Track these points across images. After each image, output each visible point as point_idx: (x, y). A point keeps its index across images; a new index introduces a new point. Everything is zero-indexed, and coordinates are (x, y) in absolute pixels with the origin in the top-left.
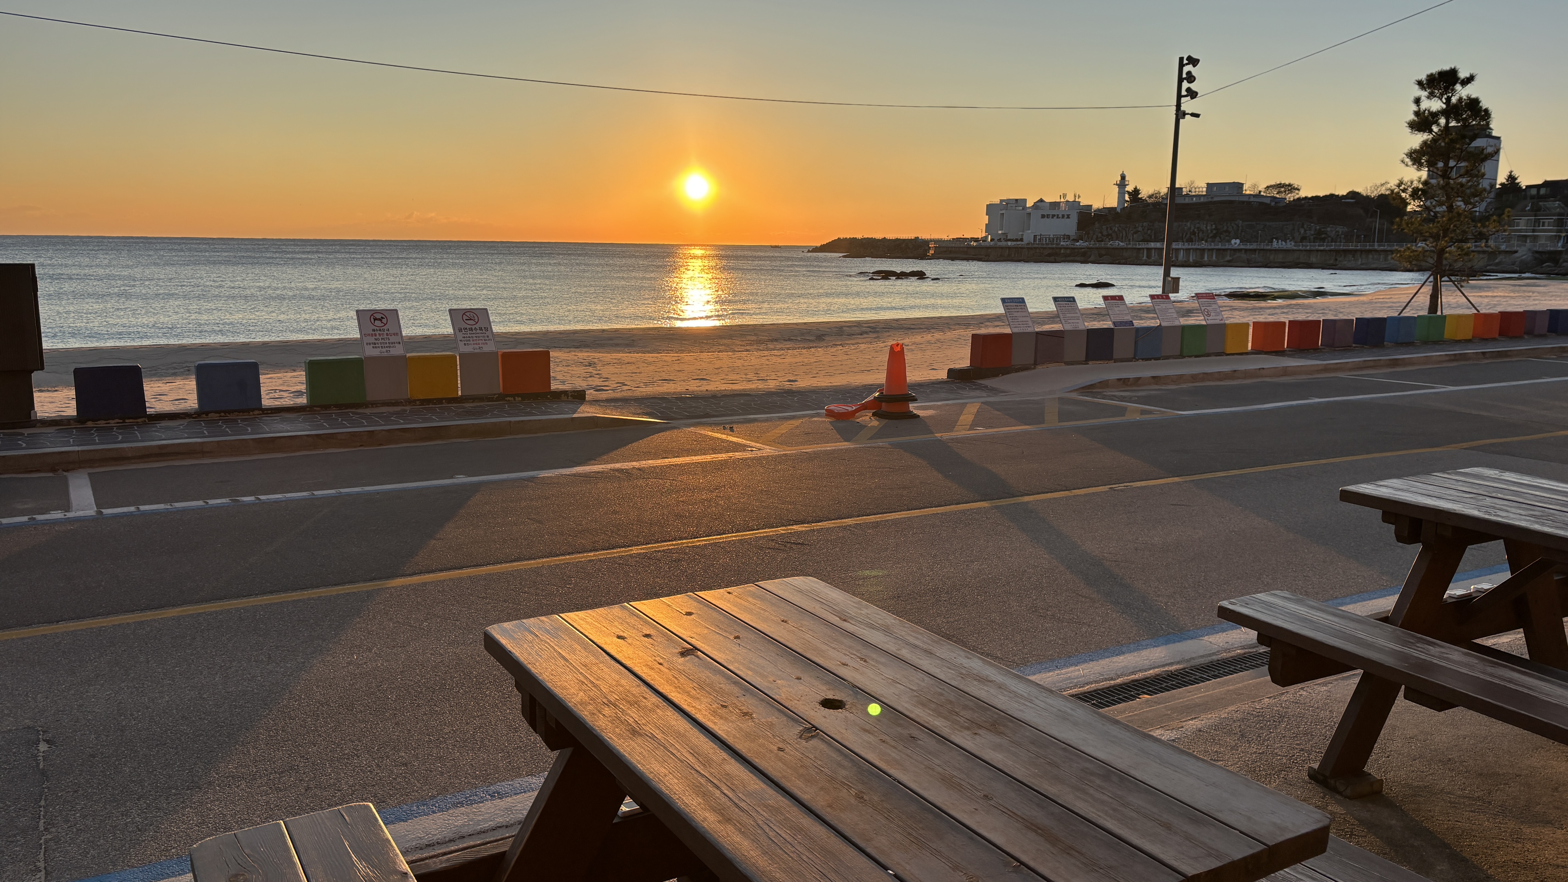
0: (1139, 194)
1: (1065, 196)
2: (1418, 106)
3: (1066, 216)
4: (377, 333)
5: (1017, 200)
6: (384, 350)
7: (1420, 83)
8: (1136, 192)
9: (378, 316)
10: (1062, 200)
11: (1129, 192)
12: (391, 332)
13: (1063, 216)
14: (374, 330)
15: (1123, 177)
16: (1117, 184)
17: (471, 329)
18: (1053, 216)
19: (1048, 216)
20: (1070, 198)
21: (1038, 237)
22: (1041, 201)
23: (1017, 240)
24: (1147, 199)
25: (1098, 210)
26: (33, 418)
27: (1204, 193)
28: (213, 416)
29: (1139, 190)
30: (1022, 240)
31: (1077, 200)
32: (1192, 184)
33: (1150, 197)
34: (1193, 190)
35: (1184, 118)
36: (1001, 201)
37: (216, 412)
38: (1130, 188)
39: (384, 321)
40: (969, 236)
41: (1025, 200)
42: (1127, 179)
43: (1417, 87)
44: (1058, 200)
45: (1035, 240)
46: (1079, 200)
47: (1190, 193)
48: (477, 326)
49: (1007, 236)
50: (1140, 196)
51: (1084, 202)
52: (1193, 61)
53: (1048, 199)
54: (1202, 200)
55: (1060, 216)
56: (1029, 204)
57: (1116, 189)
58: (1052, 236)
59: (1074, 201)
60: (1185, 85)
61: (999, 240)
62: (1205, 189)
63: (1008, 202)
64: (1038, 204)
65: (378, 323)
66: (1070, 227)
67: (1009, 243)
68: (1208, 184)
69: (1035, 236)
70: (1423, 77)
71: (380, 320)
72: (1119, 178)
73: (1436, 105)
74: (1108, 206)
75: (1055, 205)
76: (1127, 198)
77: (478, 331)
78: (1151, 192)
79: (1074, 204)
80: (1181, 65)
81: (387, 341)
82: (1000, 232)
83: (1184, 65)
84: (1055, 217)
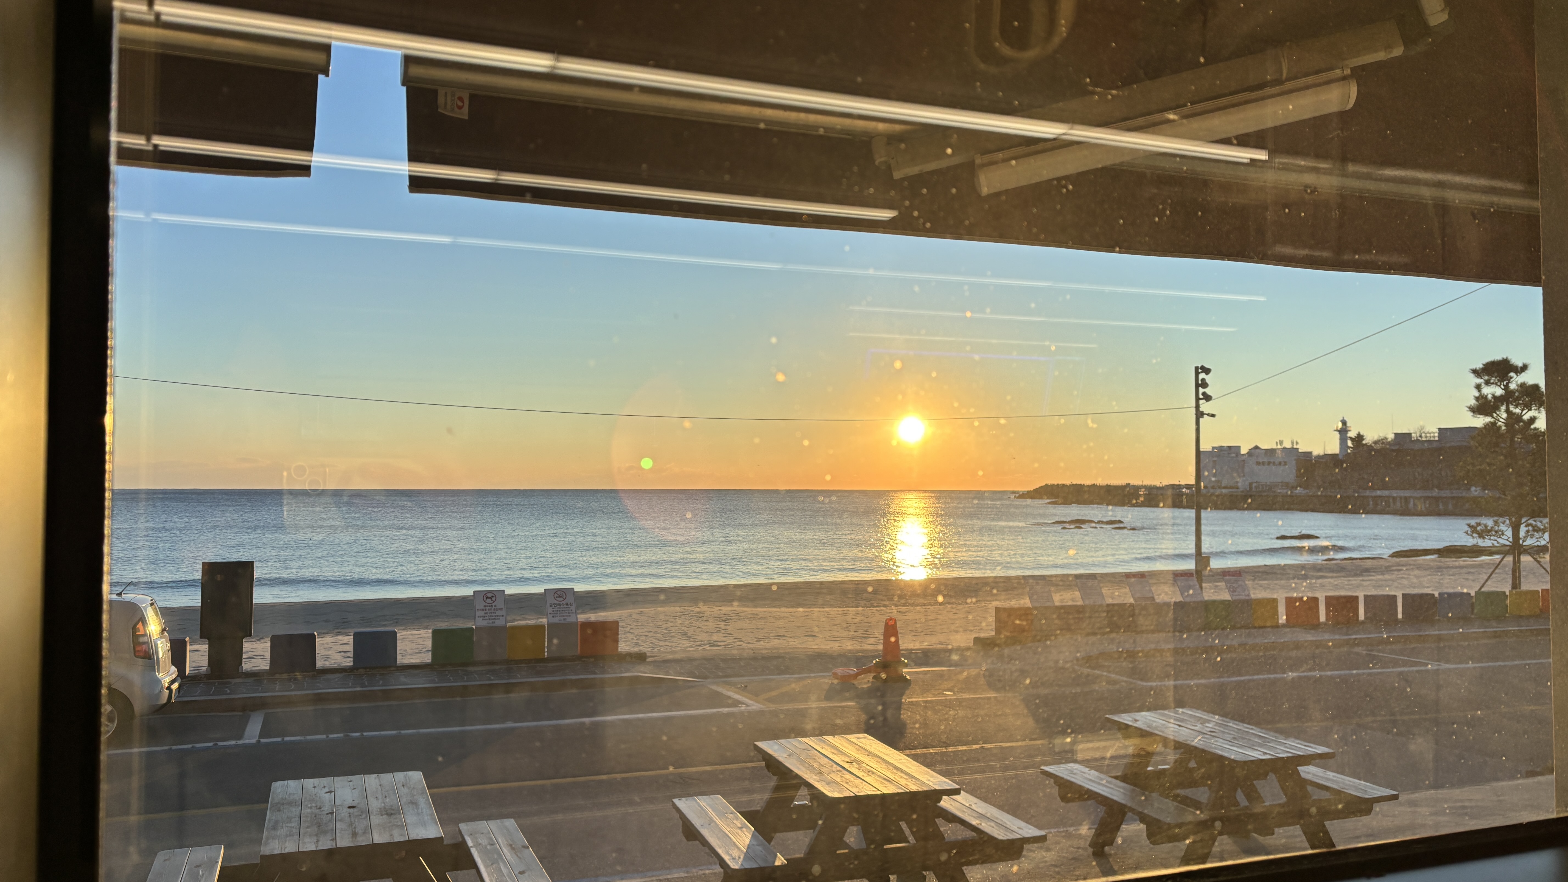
0: (1363, 439)
1: (1281, 442)
2: (1479, 391)
3: (1283, 463)
4: (487, 608)
5: (1230, 447)
6: (491, 621)
7: (1475, 372)
8: (1359, 438)
9: (489, 595)
10: (1279, 447)
11: (1351, 438)
12: (497, 607)
13: (1280, 463)
14: (485, 606)
15: (1344, 423)
16: (1337, 430)
17: (560, 605)
18: (1269, 463)
19: (1263, 463)
20: (1288, 445)
21: (1254, 485)
22: (1256, 447)
23: (1231, 488)
24: (1373, 445)
25: (1319, 457)
26: (240, 671)
27: (1437, 439)
28: (362, 671)
29: (1362, 436)
30: (1236, 487)
31: (1295, 447)
32: (1422, 429)
33: (1376, 442)
34: (1423, 435)
35: (1203, 417)
36: (1214, 448)
37: (364, 668)
38: (1352, 434)
39: (494, 599)
40: (1183, 483)
41: (1239, 447)
42: (1348, 425)
43: (1472, 375)
44: (1274, 447)
45: (1251, 488)
46: (1298, 447)
47: (1420, 439)
48: (564, 602)
49: (1221, 483)
50: (1364, 442)
51: (1303, 448)
52: (1207, 371)
53: (1264, 446)
54: (1435, 445)
55: (1277, 463)
56: (1244, 451)
57: (1337, 435)
58: (1270, 484)
59: (1292, 448)
60: (1201, 390)
61: (1213, 487)
62: (1436, 435)
63: (1221, 448)
64: (1253, 451)
65: (489, 601)
66: (1288, 474)
67: (1224, 491)
68: (1440, 429)
69: (1250, 483)
70: (1479, 366)
71: (491, 598)
72: (1340, 425)
73: (1494, 391)
74: (1329, 452)
75: (1272, 451)
76: (1350, 443)
77: (565, 606)
78: (1376, 438)
79: (1293, 451)
80: (1197, 374)
81: (494, 615)
83: (1199, 373)
84: (1271, 464)
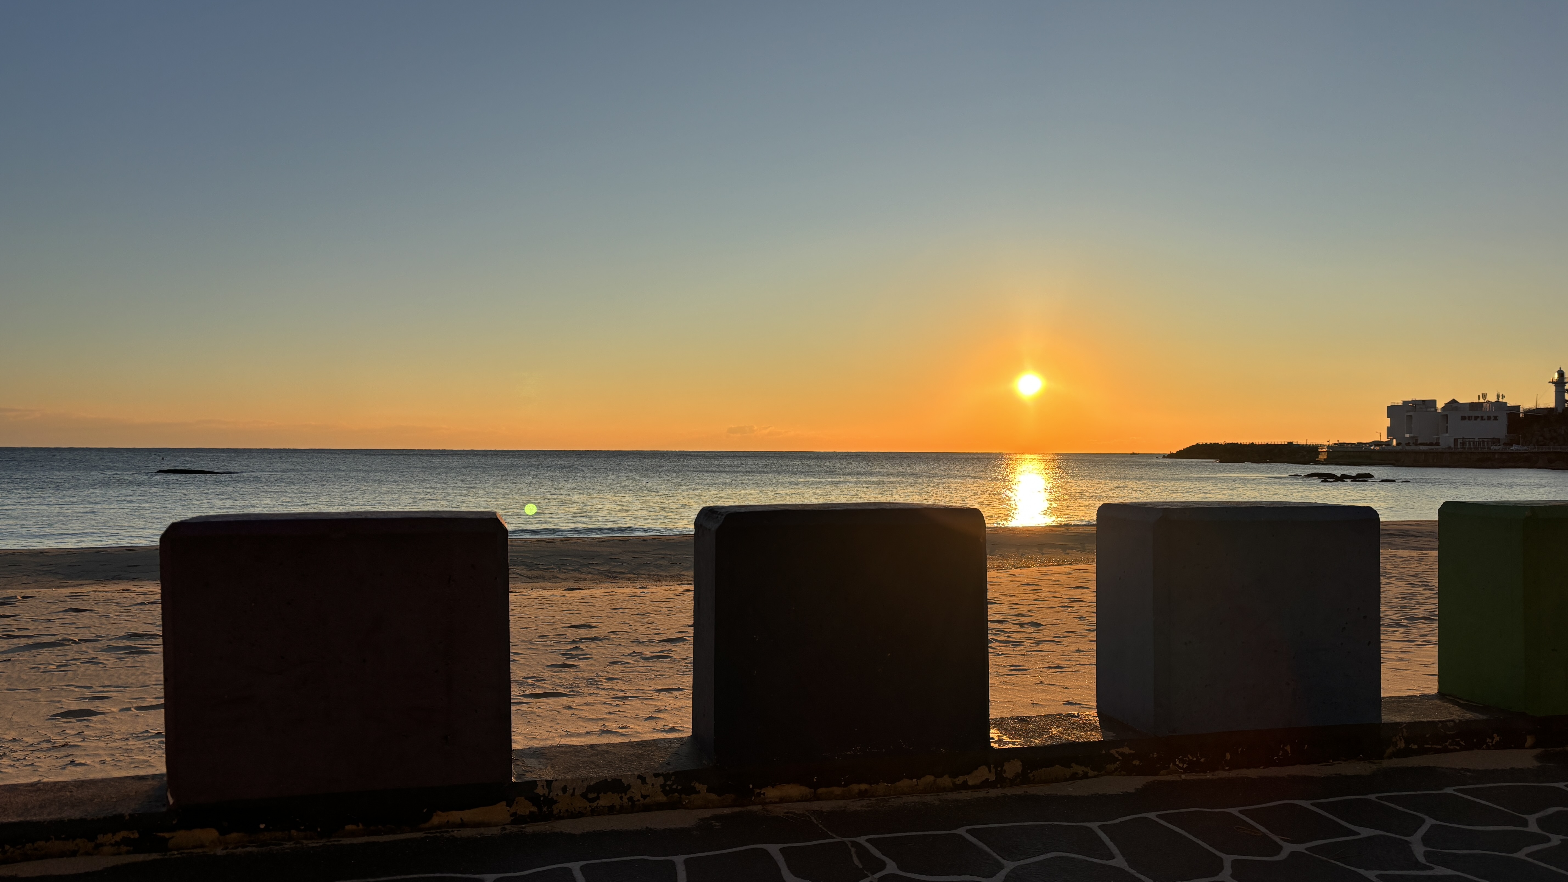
1: (1484, 396)
3: (1492, 418)
5: (1424, 401)
10: (1482, 400)
13: (1488, 418)
15: (1561, 374)
16: (1553, 382)
18: (1476, 418)
19: (1469, 418)
20: (1492, 398)
21: (1460, 441)
22: (1454, 401)
23: (1431, 444)
25: (1530, 411)
30: (1438, 444)
31: (1501, 400)
36: (1405, 402)
41: (1434, 402)
42: (1566, 376)
44: (1476, 401)
45: (1455, 444)
46: (1504, 401)
49: (1417, 440)
51: (1510, 402)
53: (1463, 400)
55: (1485, 417)
56: (1440, 405)
57: (1553, 388)
58: (1477, 440)
63: (1415, 402)
64: (1449, 405)
66: (1499, 429)
67: (1422, 448)
69: (1456, 440)
72: (1556, 376)
74: (1542, 406)
75: (1475, 405)
82: (1407, 436)
84: (1479, 420)
